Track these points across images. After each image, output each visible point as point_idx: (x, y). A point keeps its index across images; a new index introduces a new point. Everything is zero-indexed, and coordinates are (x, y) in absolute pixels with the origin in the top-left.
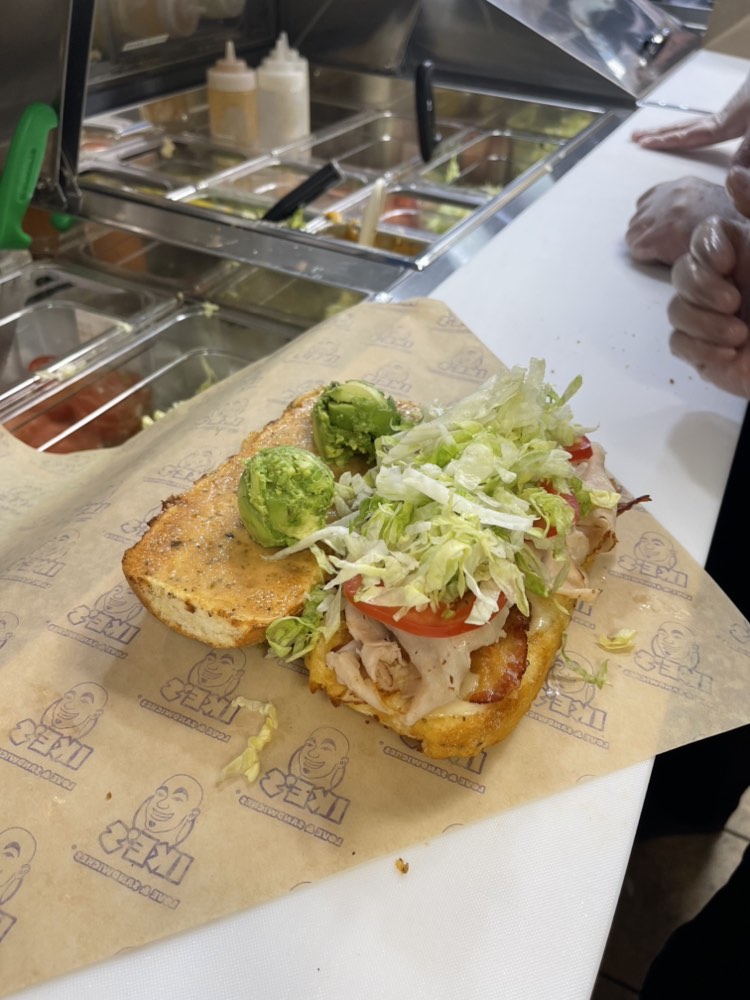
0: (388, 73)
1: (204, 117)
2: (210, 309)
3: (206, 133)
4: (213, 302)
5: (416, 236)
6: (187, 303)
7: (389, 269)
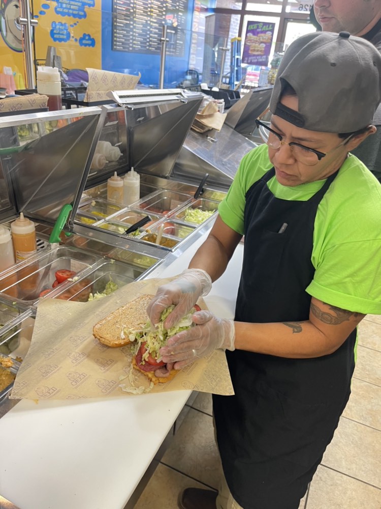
0: (166, 178)
1: (105, 192)
2: (113, 261)
3: (106, 198)
4: (113, 259)
5: (174, 238)
6: (106, 259)
7: (164, 252)
